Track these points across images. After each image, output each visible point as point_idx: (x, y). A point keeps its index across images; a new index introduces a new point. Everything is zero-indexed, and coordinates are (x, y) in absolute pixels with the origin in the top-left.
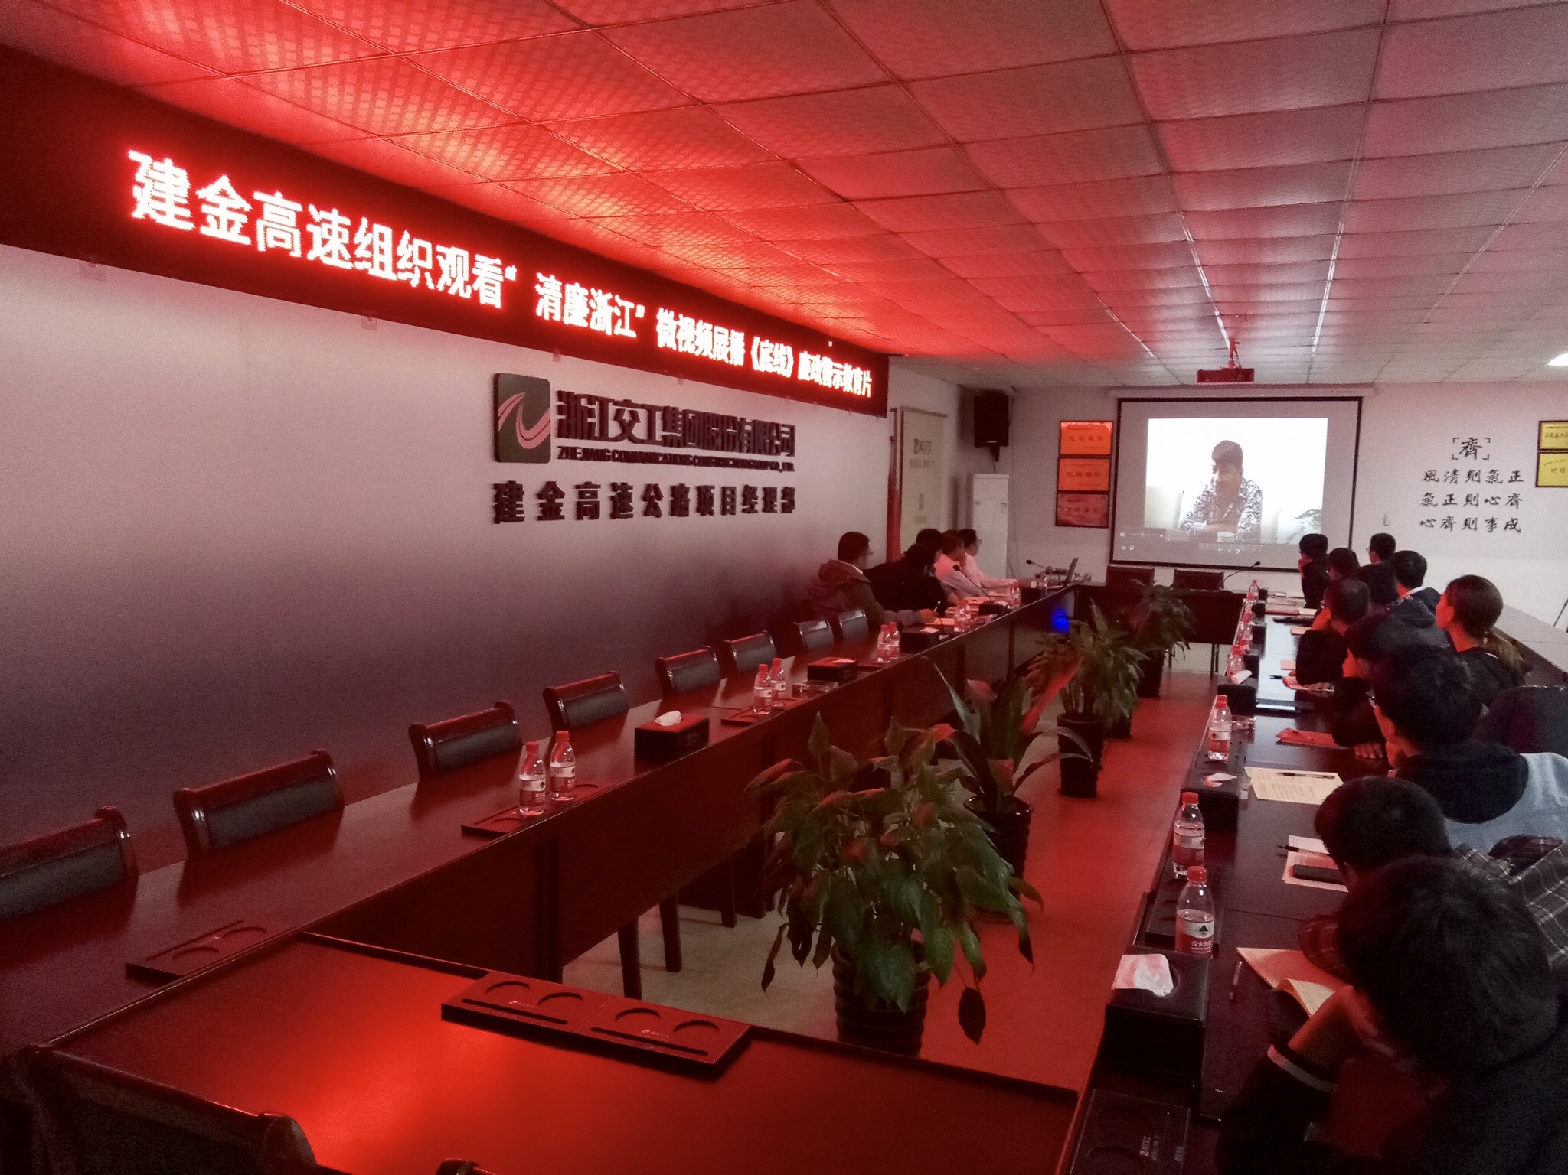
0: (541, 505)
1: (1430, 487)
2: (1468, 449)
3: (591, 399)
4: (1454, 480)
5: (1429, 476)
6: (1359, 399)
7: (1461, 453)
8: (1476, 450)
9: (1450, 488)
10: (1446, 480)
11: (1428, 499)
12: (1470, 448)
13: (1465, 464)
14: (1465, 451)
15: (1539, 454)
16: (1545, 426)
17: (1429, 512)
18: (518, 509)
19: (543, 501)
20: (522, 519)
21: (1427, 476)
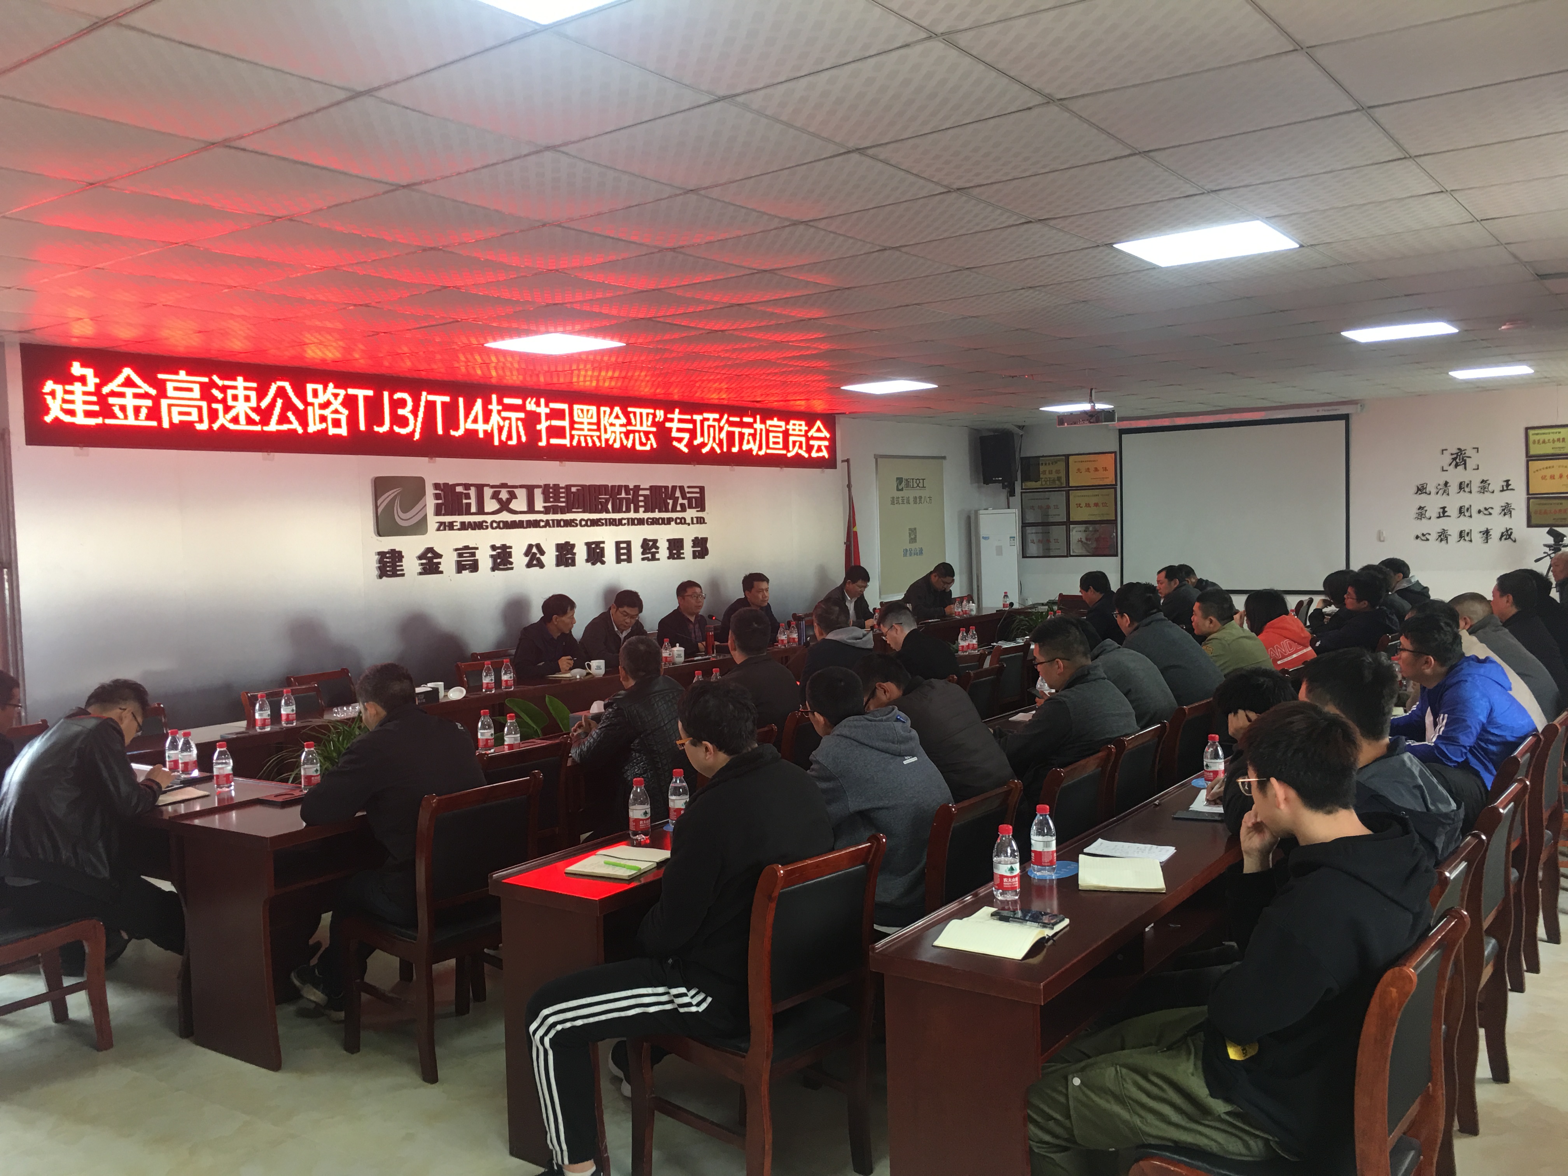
0: (422, 564)
1: (1422, 500)
2: (1458, 460)
3: (467, 486)
4: (1446, 492)
5: (1421, 490)
6: (1346, 417)
7: (1450, 465)
8: (1465, 461)
9: (1440, 501)
10: (1437, 493)
11: (1421, 513)
12: (1459, 459)
13: (1456, 475)
14: (1454, 463)
15: (1528, 462)
16: (1531, 432)
17: (1423, 526)
18: (398, 568)
19: (424, 561)
20: (403, 575)
21: (1418, 489)
